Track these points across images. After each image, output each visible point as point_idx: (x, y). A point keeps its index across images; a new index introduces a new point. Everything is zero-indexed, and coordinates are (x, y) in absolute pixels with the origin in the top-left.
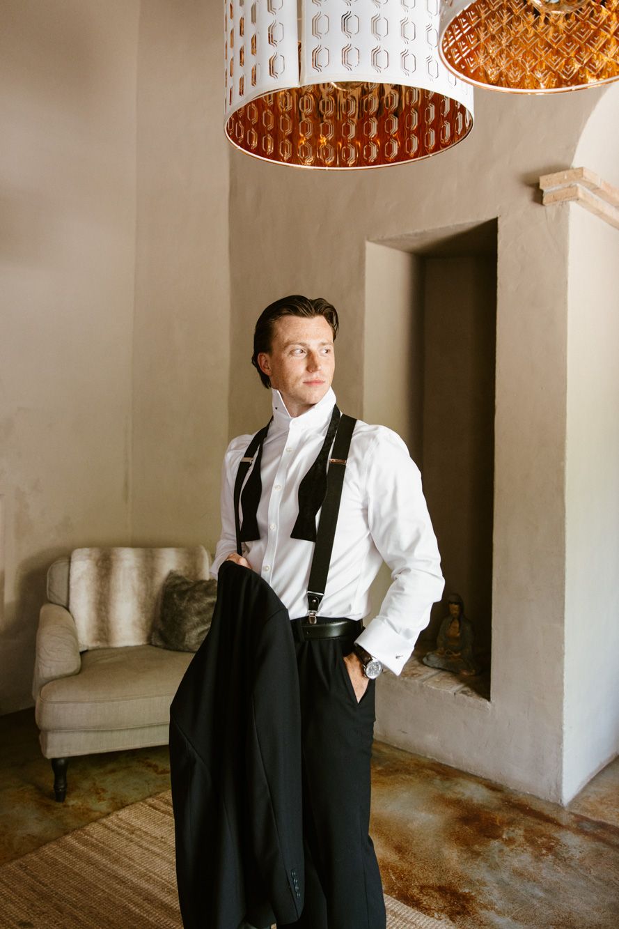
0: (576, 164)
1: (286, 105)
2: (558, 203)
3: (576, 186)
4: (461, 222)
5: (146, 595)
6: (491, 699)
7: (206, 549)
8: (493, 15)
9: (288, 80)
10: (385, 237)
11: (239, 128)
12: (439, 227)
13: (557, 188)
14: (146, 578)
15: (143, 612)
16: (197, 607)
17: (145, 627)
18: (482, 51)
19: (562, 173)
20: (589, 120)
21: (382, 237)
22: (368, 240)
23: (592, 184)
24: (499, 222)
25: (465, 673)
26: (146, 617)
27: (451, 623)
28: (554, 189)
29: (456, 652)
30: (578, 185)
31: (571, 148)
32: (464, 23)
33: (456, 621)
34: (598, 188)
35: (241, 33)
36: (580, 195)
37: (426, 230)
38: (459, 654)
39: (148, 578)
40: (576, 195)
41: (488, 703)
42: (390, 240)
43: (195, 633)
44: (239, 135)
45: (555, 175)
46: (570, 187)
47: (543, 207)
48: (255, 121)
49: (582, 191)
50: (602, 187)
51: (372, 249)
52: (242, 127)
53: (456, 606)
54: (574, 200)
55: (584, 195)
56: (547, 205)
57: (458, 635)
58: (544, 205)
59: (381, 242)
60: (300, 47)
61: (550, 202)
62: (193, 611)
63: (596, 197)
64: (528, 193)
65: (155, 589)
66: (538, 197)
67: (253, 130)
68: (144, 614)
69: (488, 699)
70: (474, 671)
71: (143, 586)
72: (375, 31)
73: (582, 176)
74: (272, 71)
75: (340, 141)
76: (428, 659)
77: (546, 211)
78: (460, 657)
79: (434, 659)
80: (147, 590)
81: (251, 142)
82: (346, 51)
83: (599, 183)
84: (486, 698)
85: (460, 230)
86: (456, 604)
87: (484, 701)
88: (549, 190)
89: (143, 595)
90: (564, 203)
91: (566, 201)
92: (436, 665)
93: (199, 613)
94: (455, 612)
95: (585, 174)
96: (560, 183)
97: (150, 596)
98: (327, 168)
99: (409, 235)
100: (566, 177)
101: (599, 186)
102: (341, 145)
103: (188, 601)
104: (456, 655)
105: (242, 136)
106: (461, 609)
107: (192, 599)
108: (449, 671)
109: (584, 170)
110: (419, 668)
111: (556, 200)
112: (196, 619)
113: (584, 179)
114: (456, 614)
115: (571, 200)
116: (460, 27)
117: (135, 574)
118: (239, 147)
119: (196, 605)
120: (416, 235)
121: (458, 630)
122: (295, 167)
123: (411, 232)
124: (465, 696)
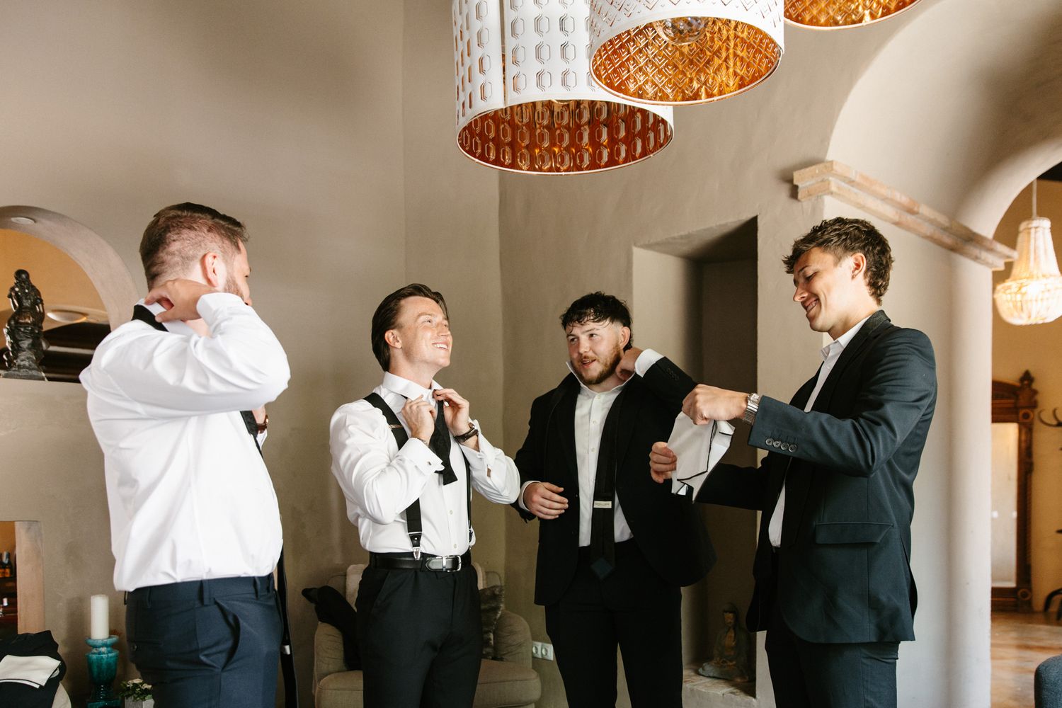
0: (829, 157)
1: (522, 118)
2: (813, 199)
3: (828, 180)
4: (723, 222)
6: (757, 696)
7: (481, 566)
8: (640, 51)
9: (495, 102)
10: (652, 241)
11: (476, 143)
12: (702, 227)
13: (811, 183)
18: (632, 81)
19: (814, 167)
20: (842, 112)
21: (649, 241)
22: (635, 245)
23: (845, 177)
24: (759, 220)
25: (739, 680)
27: (727, 632)
28: (808, 184)
29: (731, 661)
30: (831, 178)
31: (825, 141)
32: (616, 59)
33: (732, 630)
34: (853, 181)
35: (463, 64)
36: (834, 188)
37: (691, 231)
38: (734, 663)
40: (828, 189)
41: (754, 700)
42: (658, 244)
44: (476, 149)
45: (808, 170)
46: (823, 181)
47: (800, 203)
48: (492, 135)
49: (834, 184)
50: (858, 179)
51: (639, 254)
52: (479, 142)
53: (731, 615)
54: (828, 194)
55: (839, 188)
56: (803, 200)
57: (733, 644)
58: (799, 201)
59: (649, 246)
60: (504, 78)
61: (804, 197)
63: (855, 190)
64: (785, 190)
66: (794, 192)
67: (491, 143)
69: (754, 696)
70: (747, 677)
72: (563, 56)
73: (832, 170)
74: (483, 98)
75: (573, 147)
76: (703, 669)
77: (802, 207)
78: (734, 665)
79: (709, 668)
81: (489, 154)
82: (539, 75)
83: (852, 176)
84: (751, 695)
85: (726, 230)
86: (730, 612)
87: (750, 698)
88: (804, 185)
90: (819, 197)
91: (820, 196)
92: (711, 674)
94: (729, 621)
95: (835, 167)
96: (813, 177)
98: (563, 173)
99: (674, 238)
100: (817, 171)
101: (853, 178)
102: (574, 151)
104: (731, 664)
105: (479, 151)
106: (737, 619)
108: (724, 679)
109: (834, 163)
110: (694, 678)
111: (810, 195)
113: (833, 172)
114: (730, 623)
115: (825, 194)
116: (612, 62)
118: (477, 160)
120: (682, 237)
121: (733, 640)
122: (533, 175)
123: (676, 235)
124: (733, 696)
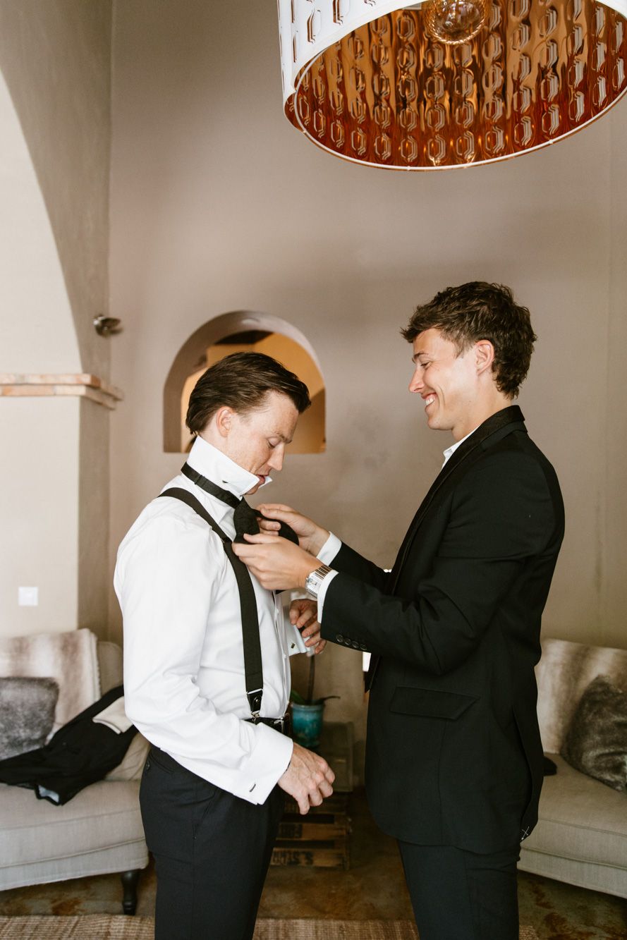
5: (567, 698)
14: (570, 679)
15: (560, 717)
16: (601, 724)
17: (561, 734)
26: (563, 723)
39: (572, 679)
43: (592, 754)
62: (596, 727)
65: (578, 693)
68: (561, 720)
71: (565, 687)
80: (569, 692)
89: (563, 697)
93: (602, 732)
97: (571, 701)
103: (595, 714)
107: (599, 713)
112: (598, 738)
117: (558, 671)
119: (601, 722)
